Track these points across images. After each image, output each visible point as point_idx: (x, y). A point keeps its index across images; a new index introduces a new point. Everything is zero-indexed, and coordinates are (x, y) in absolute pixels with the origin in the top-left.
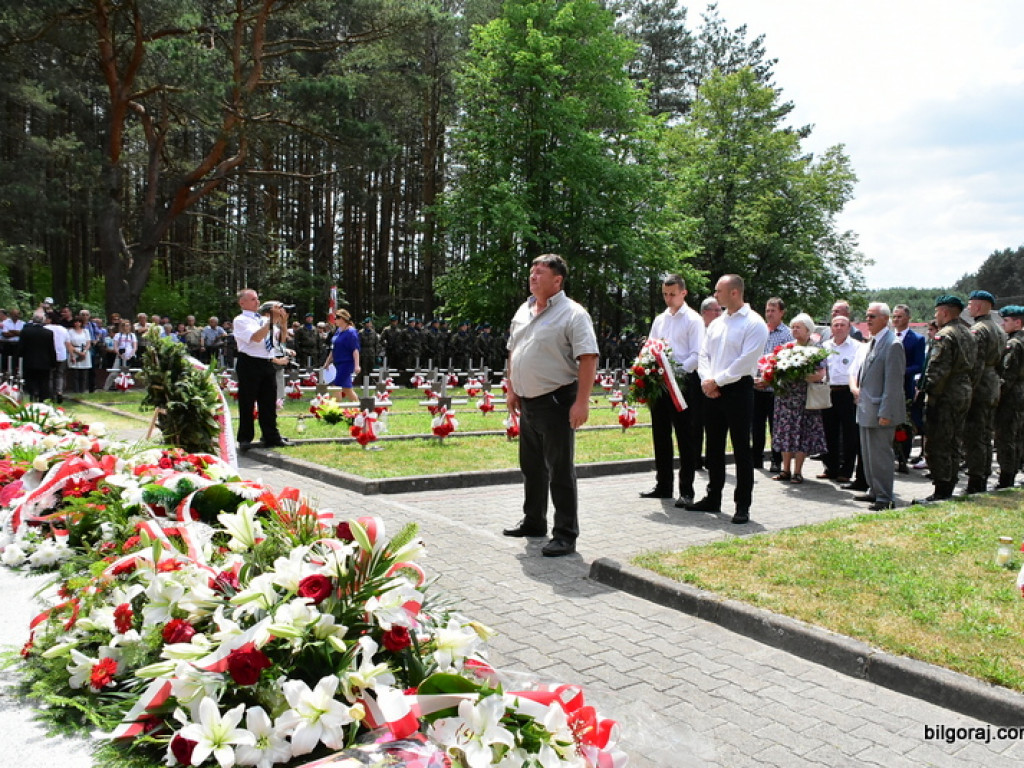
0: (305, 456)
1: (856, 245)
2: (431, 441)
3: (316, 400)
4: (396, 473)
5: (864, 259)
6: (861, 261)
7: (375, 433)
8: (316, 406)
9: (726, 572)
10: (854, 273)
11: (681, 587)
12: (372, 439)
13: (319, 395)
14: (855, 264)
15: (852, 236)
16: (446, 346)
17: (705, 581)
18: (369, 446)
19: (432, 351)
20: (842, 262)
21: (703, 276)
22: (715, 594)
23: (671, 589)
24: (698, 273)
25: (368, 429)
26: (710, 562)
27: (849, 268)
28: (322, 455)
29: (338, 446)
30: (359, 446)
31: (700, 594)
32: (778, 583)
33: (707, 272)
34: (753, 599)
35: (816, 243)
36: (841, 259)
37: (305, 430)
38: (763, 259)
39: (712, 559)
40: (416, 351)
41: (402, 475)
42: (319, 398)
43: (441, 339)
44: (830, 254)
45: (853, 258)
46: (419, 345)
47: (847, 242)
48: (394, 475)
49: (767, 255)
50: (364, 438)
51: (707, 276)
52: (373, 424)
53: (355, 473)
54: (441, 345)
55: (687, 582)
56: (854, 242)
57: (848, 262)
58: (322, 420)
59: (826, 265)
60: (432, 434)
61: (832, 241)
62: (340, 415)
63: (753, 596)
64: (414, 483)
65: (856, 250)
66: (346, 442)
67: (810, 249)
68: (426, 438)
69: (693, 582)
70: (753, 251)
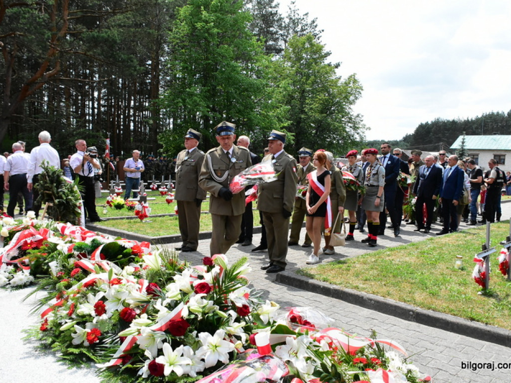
0: (113, 226)
1: (362, 121)
2: (175, 217)
3: (109, 197)
4: (165, 234)
5: (366, 127)
6: (364, 127)
7: (148, 214)
8: (110, 200)
9: (341, 276)
10: (361, 133)
11: (322, 284)
12: (146, 216)
13: (111, 195)
14: (361, 129)
15: (360, 116)
16: (167, 169)
17: (333, 281)
18: (145, 220)
19: (160, 172)
20: (355, 128)
21: (292, 136)
22: (338, 286)
23: (318, 285)
24: (289, 134)
25: (143, 211)
26: (332, 272)
27: (359, 131)
28: (122, 225)
29: (127, 221)
30: (139, 220)
31: (332, 287)
32: (366, 280)
33: (293, 134)
34: (357, 288)
35: (343, 119)
36: (356, 127)
37: (107, 213)
38: (319, 127)
39: (332, 270)
40: (152, 171)
41: (168, 234)
42: (111, 196)
43: (164, 165)
44: (349, 124)
45: (361, 126)
46: (154, 169)
47: (358, 120)
48: (164, 235)
49: (321, 124)
50: (141, 216)
51: (293, 136)
52: (146, 209)
53: (144, 234)
54: (164, 168)
55: (324, 281)
56: (361, 119)
57: (358, 128)
58: (113, 207)
59: (347, 130)
60: (175, 213)
61: (350, 119)
62: (123, 205)
63: (357, 286)
64: (174, 238)
65: (362, 123)
66: (131, 218)
67: (341, 122)
68: (171, 216)
69: (327, 281)
70: (313, 122)
